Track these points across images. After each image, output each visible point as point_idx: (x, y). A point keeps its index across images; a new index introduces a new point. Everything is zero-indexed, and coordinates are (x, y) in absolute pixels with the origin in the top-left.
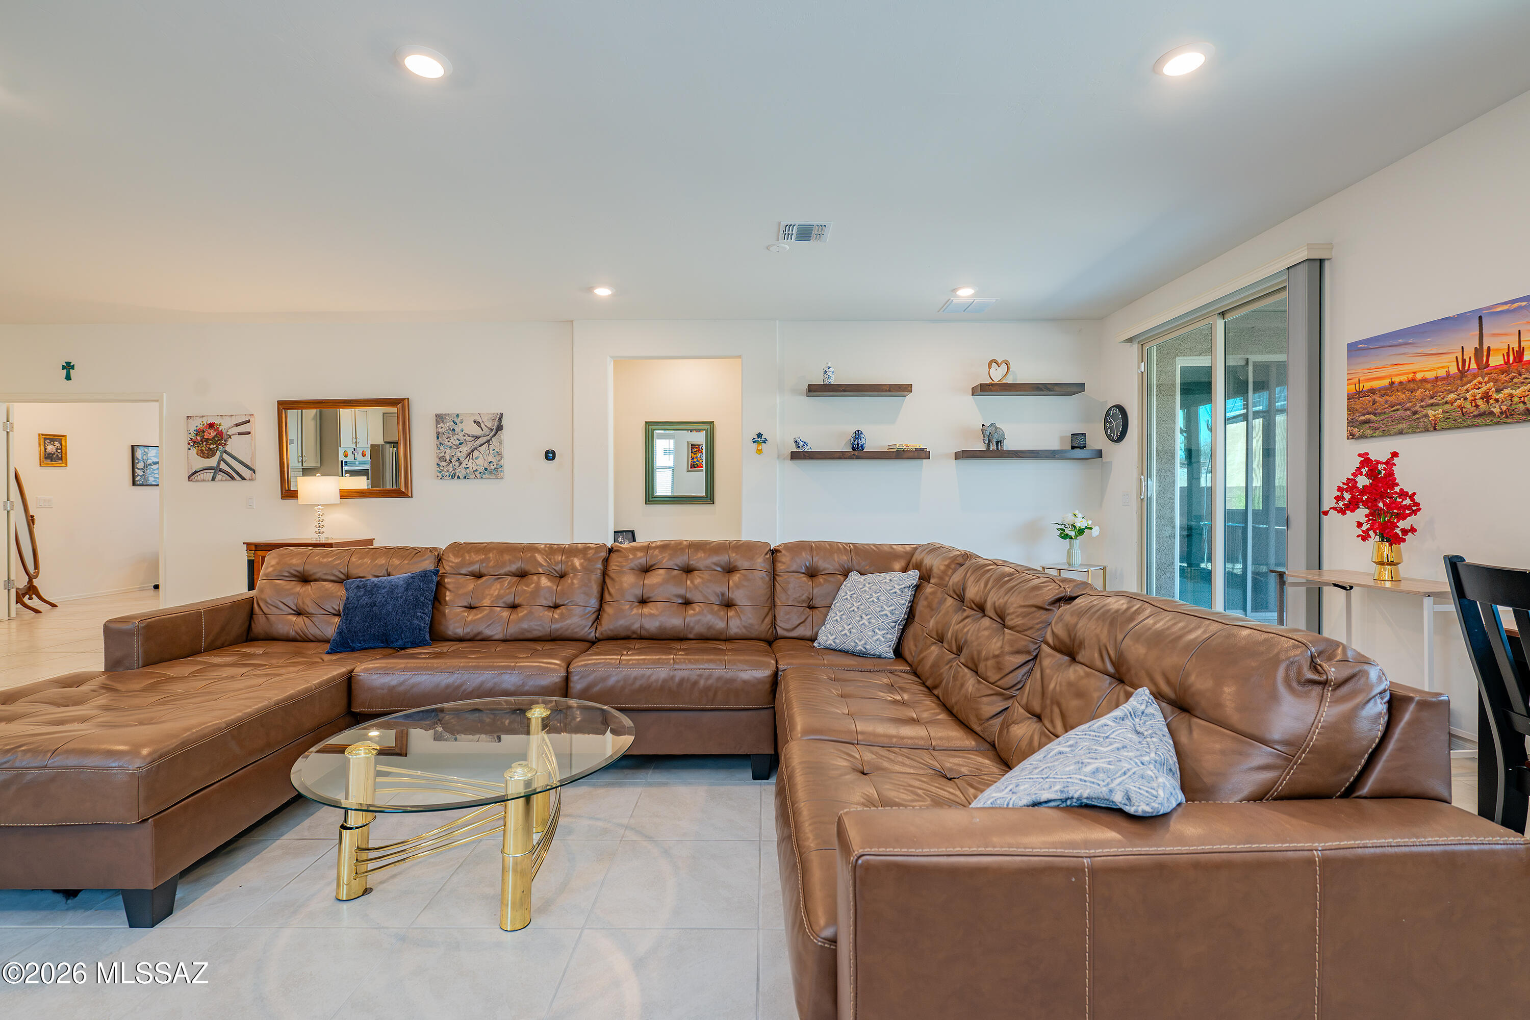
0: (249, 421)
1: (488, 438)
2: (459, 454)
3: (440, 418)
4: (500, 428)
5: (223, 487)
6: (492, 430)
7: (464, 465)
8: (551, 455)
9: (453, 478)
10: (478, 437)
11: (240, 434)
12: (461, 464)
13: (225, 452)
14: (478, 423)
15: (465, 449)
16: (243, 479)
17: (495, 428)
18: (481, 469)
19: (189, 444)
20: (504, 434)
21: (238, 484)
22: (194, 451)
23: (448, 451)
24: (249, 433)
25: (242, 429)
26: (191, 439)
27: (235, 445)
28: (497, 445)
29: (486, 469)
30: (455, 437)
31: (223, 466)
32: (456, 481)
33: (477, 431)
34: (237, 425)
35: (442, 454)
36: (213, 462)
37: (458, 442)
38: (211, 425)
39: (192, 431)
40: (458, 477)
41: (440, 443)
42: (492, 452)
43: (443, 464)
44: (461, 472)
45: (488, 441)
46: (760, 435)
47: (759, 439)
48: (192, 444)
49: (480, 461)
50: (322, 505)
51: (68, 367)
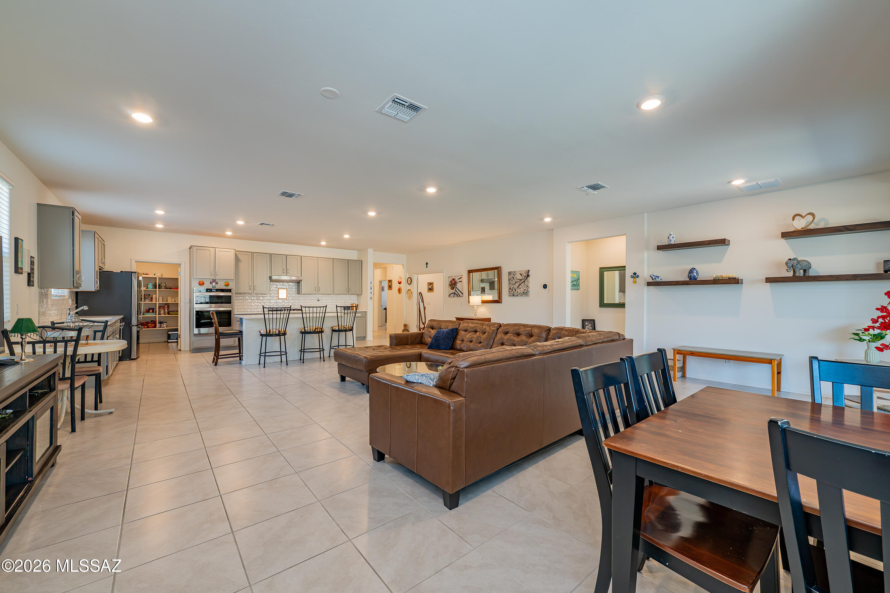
0: (461, 278)
1: (524, 280)
2: (515, 287)
3: (510, 273)
4: (528, 276)
5: (456, 299)
6: (526, 277)
7: (516, 291)
8: (545, 286)
9: (513, 296)
10: (521, 280)
11: (460, 282)
12: (516, 290)
13: (456, 288)
14: (521, 274)
15: (517, 285)
16: (460, 296)
17: (526, 276)
18: (522, 292)
20: (530, 279)
21: (459, 298)
22: (450, 288)
23: (512, 286)
24: (461, 281)
25: (460, 280)
27: (459, 286)
28: (527, 283)
29: (523, 292)
30: (514, 280)
31: (456, 292)
32: (514, 297)
33: (520, 277)
34: (459, 279)
35: (510, 287)
36: (453, 291)
37: (515, 282)
38: (454, 279)
39: (450, 282)
40: (515, 296)
41: (510, 283)
42: (525, 286)
43: (511, 291)
44: (516, 294)
45: (524, 281)
48: (449, 285)
49: (521, 290)
50: (476, 306)
51: (427, 264)
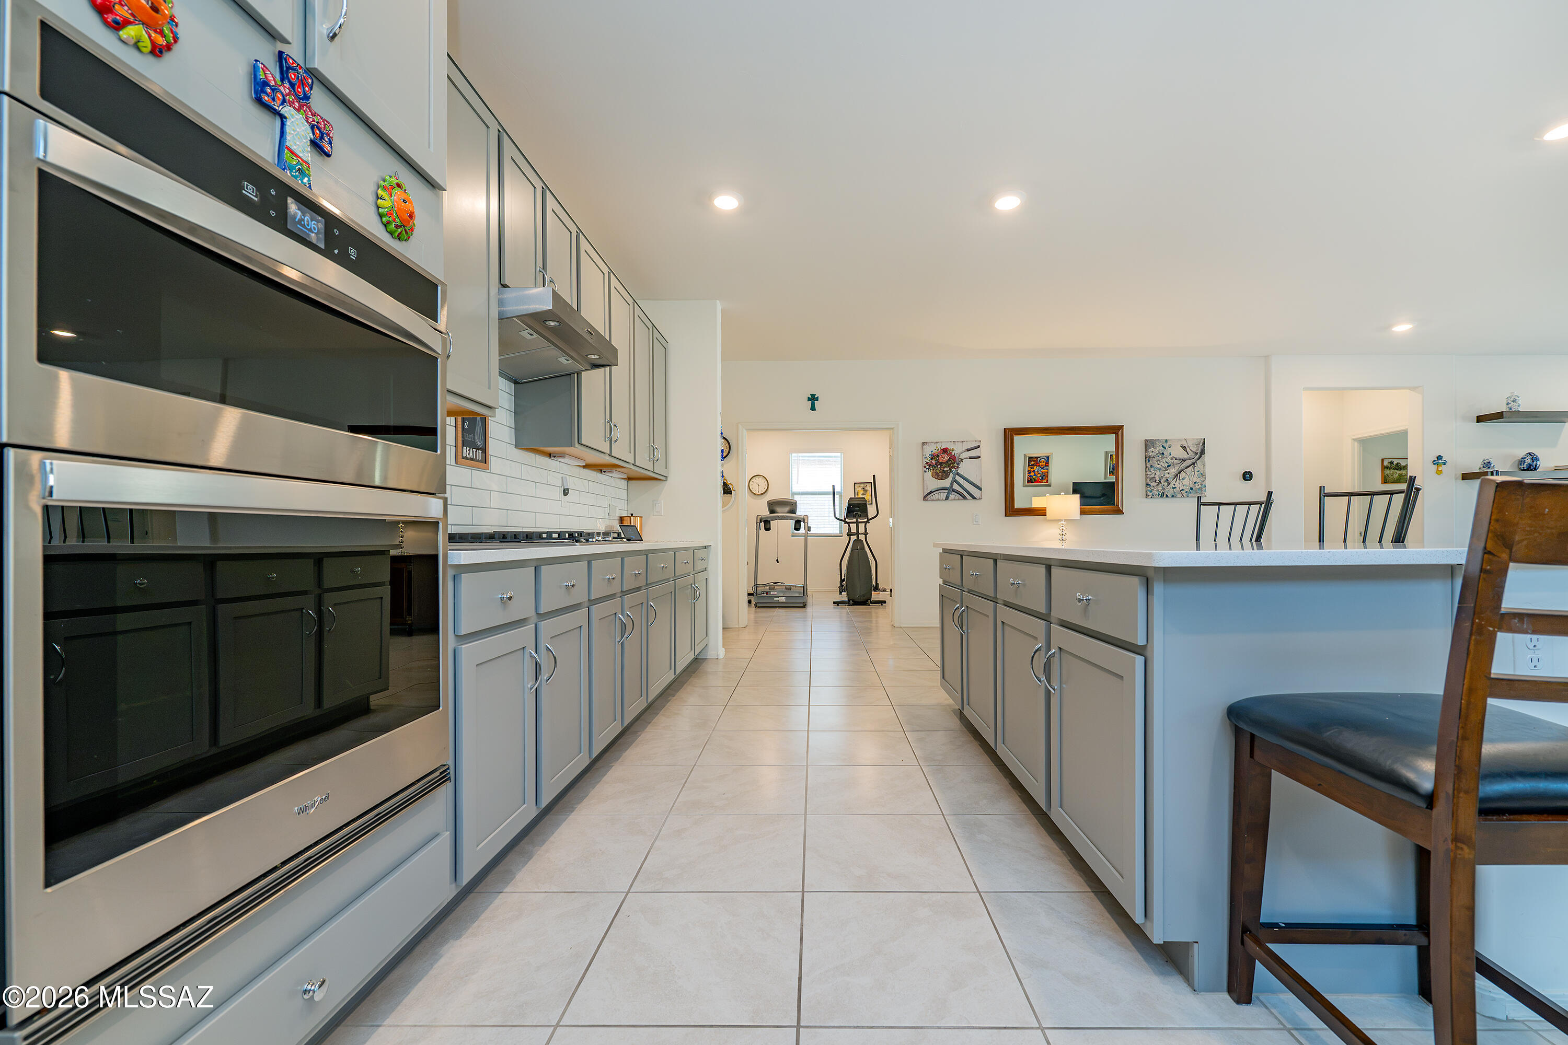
0: (979, 447)
1: (1193, 461)
2: (1168, 475)
3: (1148, 444)
4: (1203, 452)
5: (956, 506)
6: (1197, 454)
7: (1172, 485)
8: (1248, 476)
9: (1162, 496)
10: (1184, 460)
11: (970, 458)
12: (1169, 484)
13: (958, 474)
14: (1184, 448)
15: (1173, 471)
16: (974, 498)
17: (1199, 451)
18: (1187, 489)
19: (925, 467)
20: (1207, 457)
21: (970, 503)
22: (929, 474)
23: (1158, 473)
24: (979, 457)
25: (973, 453)
26: (927, 463)
27: (966, 468)
28: (1202, 467)
29: (1192, 489)
30: (1164, 460)
31: (956, 487)
32: (1164, 500)
33: (1183, 455)
34: (968, 450)
35: (1153, 476)
36: (946, 483)
37: (1167, 465)
38: (945, 451)
39: (927, 456)
40: (1167, 496)
41: (1151, 466)
42: (1197, 473)
43: (1154, 484)
44: (1169, 490)
45: (1193, 464)
46: (1439, 458)
47: (1440, 461)
48: (927, 467)
49: (1186, 482)
50: (1065, 520)
51: (813, 399)
